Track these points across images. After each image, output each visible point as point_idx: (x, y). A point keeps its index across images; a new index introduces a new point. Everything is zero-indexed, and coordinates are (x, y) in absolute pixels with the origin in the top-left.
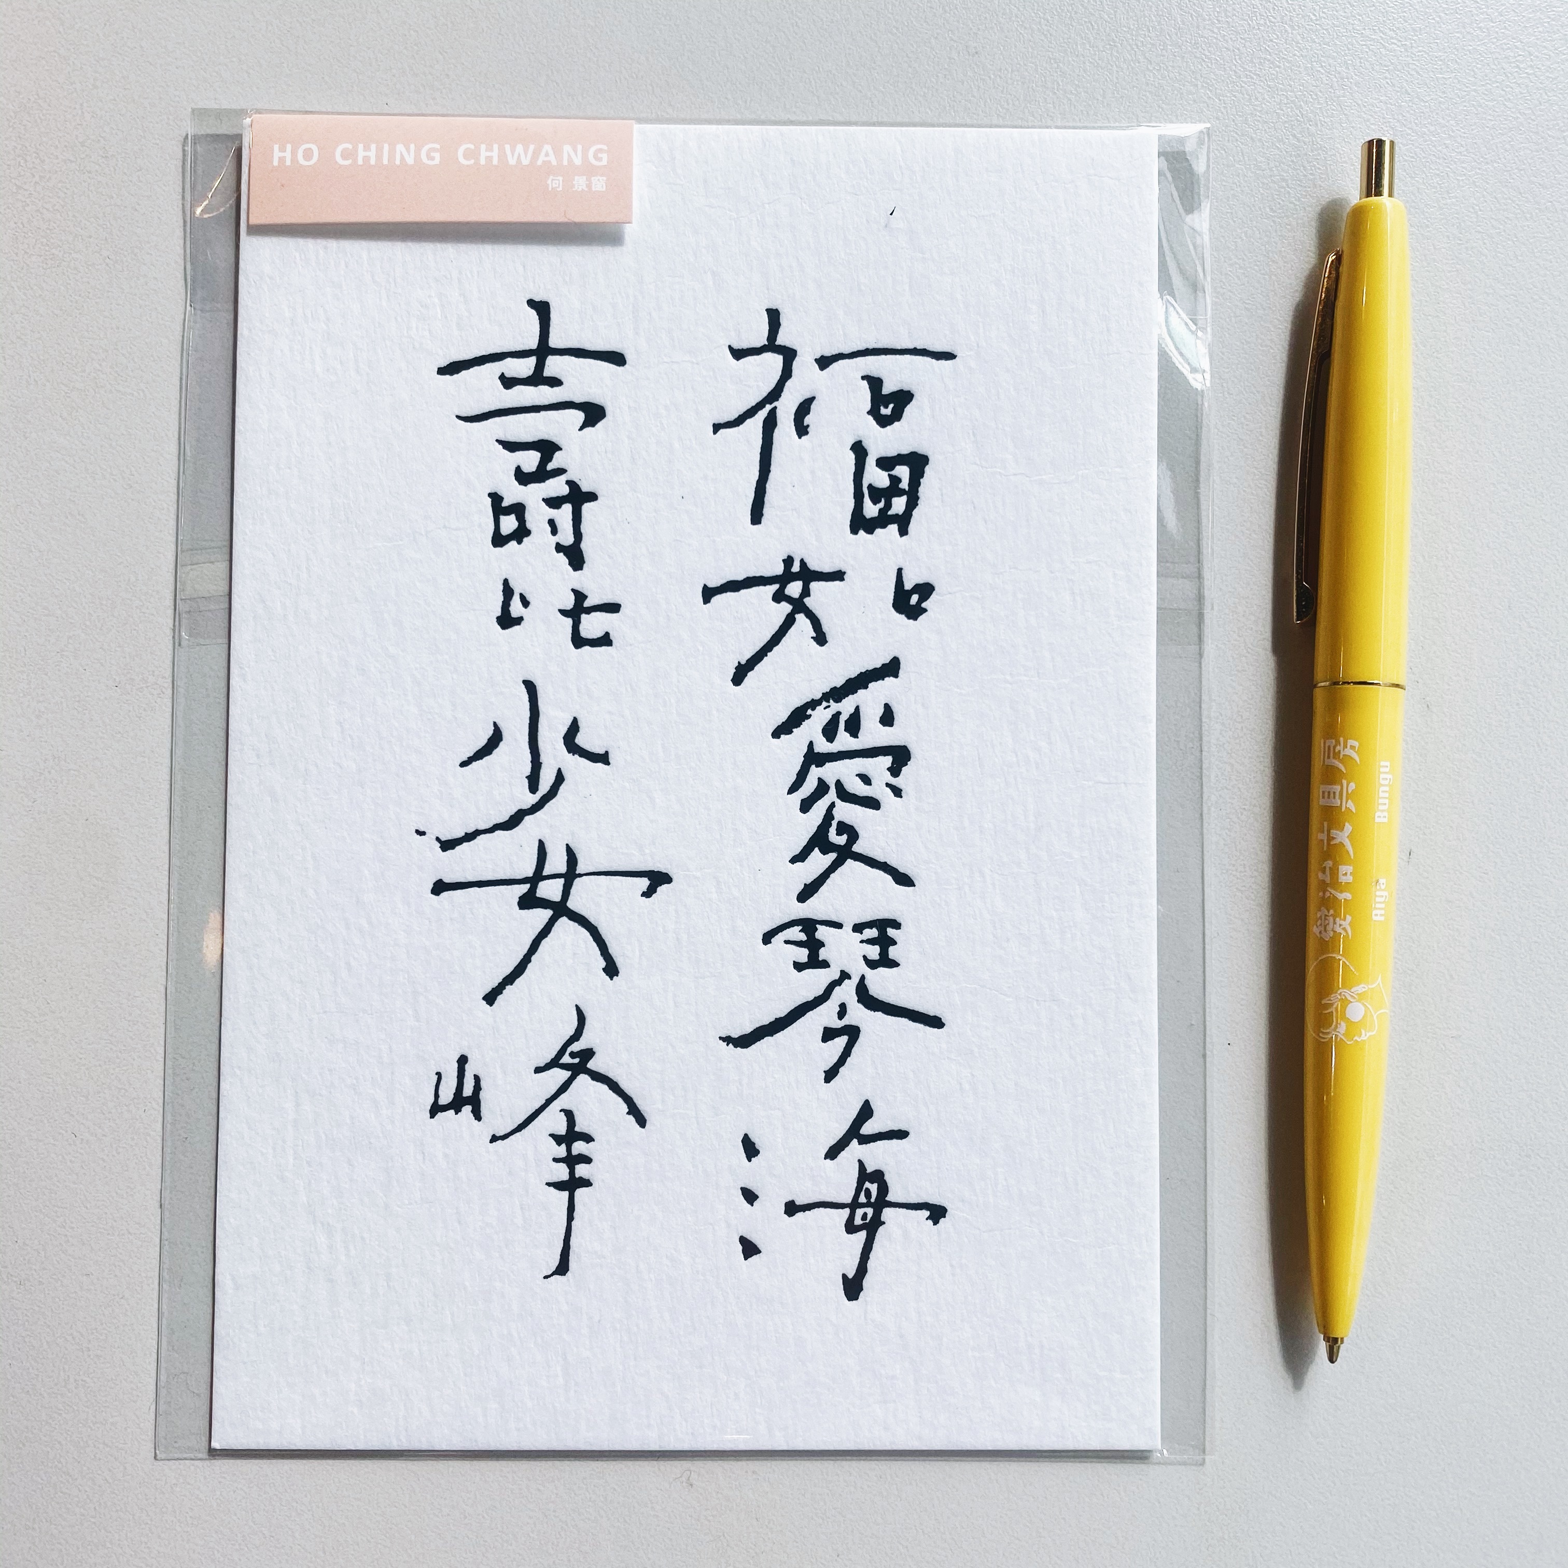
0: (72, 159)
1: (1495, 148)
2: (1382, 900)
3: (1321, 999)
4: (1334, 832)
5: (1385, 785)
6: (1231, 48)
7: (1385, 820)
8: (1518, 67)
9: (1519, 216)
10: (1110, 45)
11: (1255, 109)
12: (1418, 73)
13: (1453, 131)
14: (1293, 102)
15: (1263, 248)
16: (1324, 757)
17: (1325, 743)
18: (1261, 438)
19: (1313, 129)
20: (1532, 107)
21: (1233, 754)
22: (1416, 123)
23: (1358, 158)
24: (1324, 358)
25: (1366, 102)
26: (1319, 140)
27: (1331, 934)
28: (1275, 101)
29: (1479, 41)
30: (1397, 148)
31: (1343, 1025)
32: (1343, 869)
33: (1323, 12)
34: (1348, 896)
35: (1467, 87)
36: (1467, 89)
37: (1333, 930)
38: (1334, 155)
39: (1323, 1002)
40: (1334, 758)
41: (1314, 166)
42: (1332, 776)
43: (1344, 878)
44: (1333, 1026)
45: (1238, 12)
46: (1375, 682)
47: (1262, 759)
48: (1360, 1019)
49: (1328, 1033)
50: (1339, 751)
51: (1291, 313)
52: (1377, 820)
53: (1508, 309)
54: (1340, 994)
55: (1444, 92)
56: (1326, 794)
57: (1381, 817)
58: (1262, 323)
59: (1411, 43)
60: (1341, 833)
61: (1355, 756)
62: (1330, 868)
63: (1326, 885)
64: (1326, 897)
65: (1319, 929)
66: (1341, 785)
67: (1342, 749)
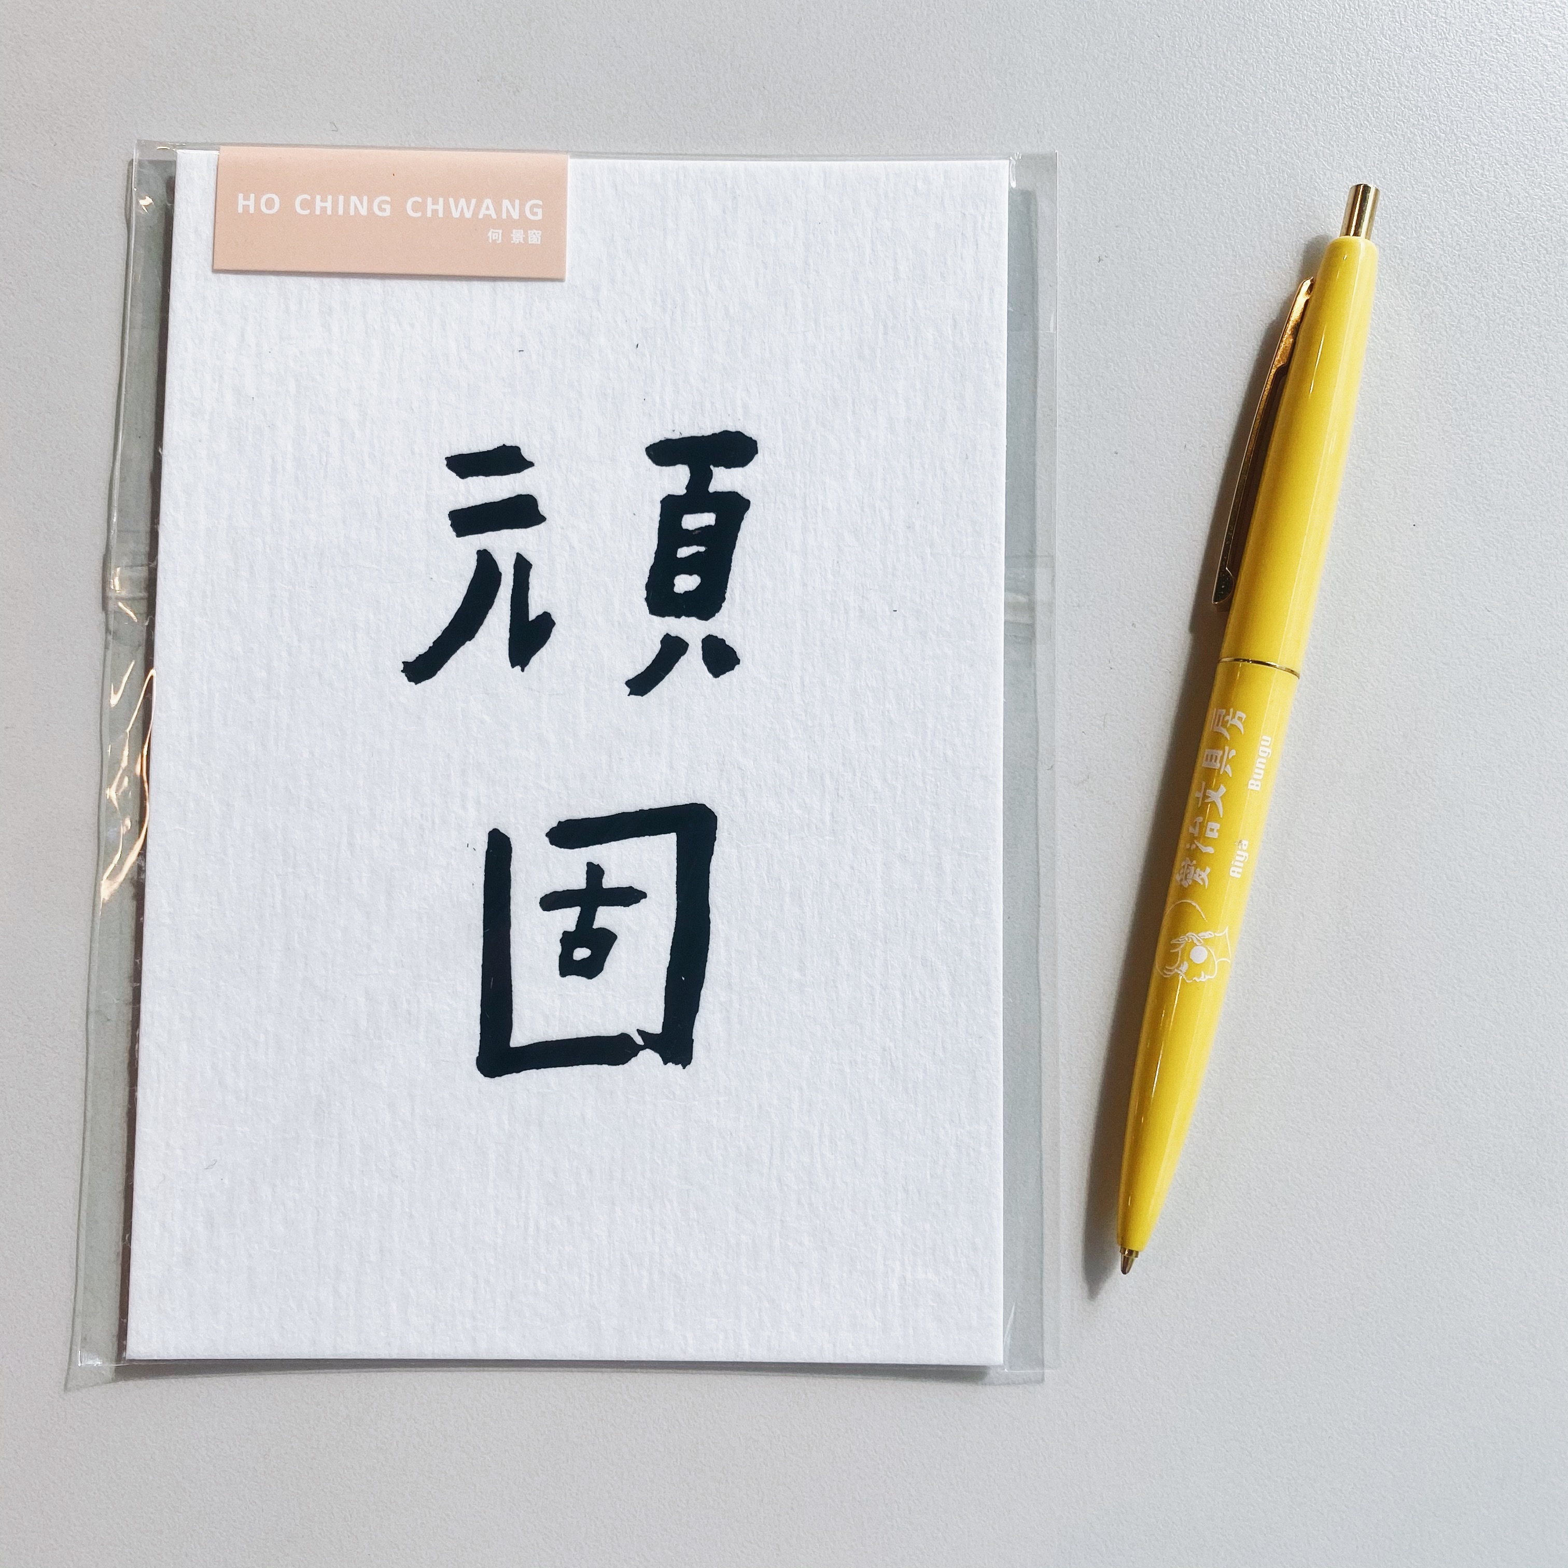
2: (1242, 859)
3: (1171, 939)
4: (1211, 793)
5: (1263, 758)
7: (1258, 789)
16: (1214, 723)
17: (1217, 712)
24: (1283, 372)
27: (1191, 882)
30: (1381, 198)
31: (1186, 965)
32: (1211, 825)
34: (1210, 850)
37: (1192, 879)
40: (1222, 726)
42: (1217, 741)
43: (1211, 833)
44: (1177, 965)
46: (1272, 663)
49: (1170, 971)
50: (1228, 720)
52: (1250, 787)
56: (1209, 758)
57: (1254, 784)
60: (1213, 792)
61: (1240, 726)
62: (1200, 823)
63: (1196, 838)
64: (1192, 849)
65: (1181, 877)
66: (1224, 750)
67: (1230, 719)
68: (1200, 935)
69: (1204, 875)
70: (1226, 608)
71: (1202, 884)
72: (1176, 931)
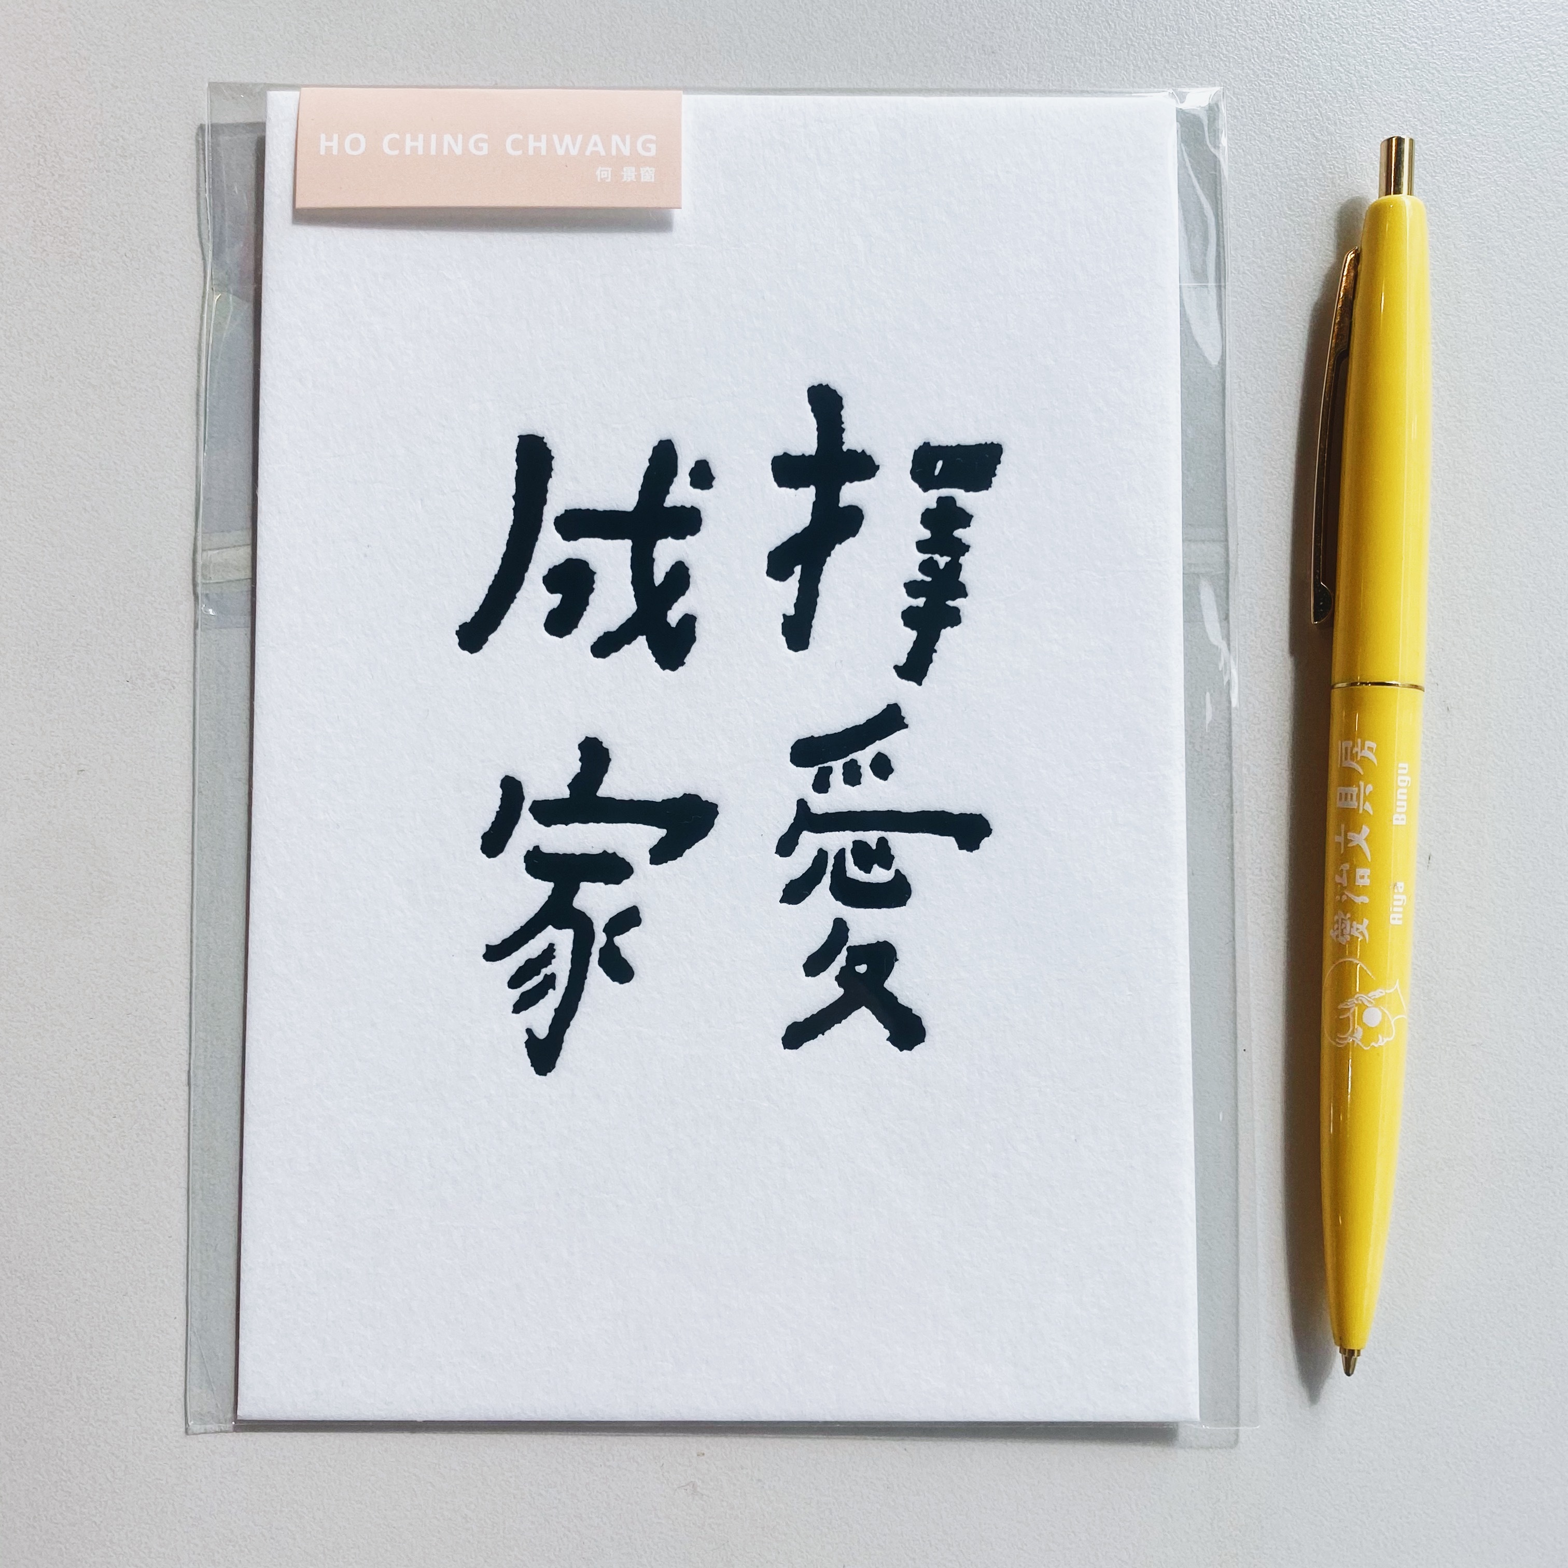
0: (92, 158)
1: (1516, 147)
2: (1400, 903)
3: (1338, 1004)
4: (1351, 835)
5: (1403, 788)
6: (1250, 47)
7: (1404, 823)
8: (1540, 65)
9: (1541, 215)
10: (1127, 43)
11: (1273, 108)
12: (1438, 71)
13: (1474, 130)
14: (1312, 101)
15: (1281, 247)
16: (1342, 759)
17: (1342, 744)
18: (1278, 438)
19: (1332, 128)
20: (1554, 105)
21: (1250, 757)
22: (1436, 122)
23: (1377, 157)
24: (1342, 356)
25: (1386, 101)
26: (1338, 138)
27: (1348, 938)
28: (1294, 100)
29: (1501, 39)
30: (1416, 147)
31: (1360, 1029)
32: (1360, 872)
33: (1343, 12)
34: (1365, 899)
35: (1488, 86)
36: (1488, 88)
37: (1350, 934)
38: (1354, 154)
39: (1340, 1007)
40: (1351, 760)
41: (1333, 165)
42: (1349, 777)
43: (1362, 881)
44: (1350, 1031)
45: (1257, 11)
46: (1393, 682)
47: (1278, 762)
49: (1346, 1039)
50: (1357, 753)
51: (1309, 313)
52: (1395, 822)
53: (1529, 308)
55: (1465, 92)
56: (1343, 799)
57: (1399, 819)
58: (1280, 322)
59: (1432, 42)
60: (1357, 836)
61: (1372, 756)
62: (1346, 871)
63: (1343, 888)
64: (1343, 900)
65: (1336, 933)
66: (1359, 786)
67: (1359, 751)
68: (1369, 995)
69: (1362, 928)
70: (1328, 625)
71: (1361, 938)
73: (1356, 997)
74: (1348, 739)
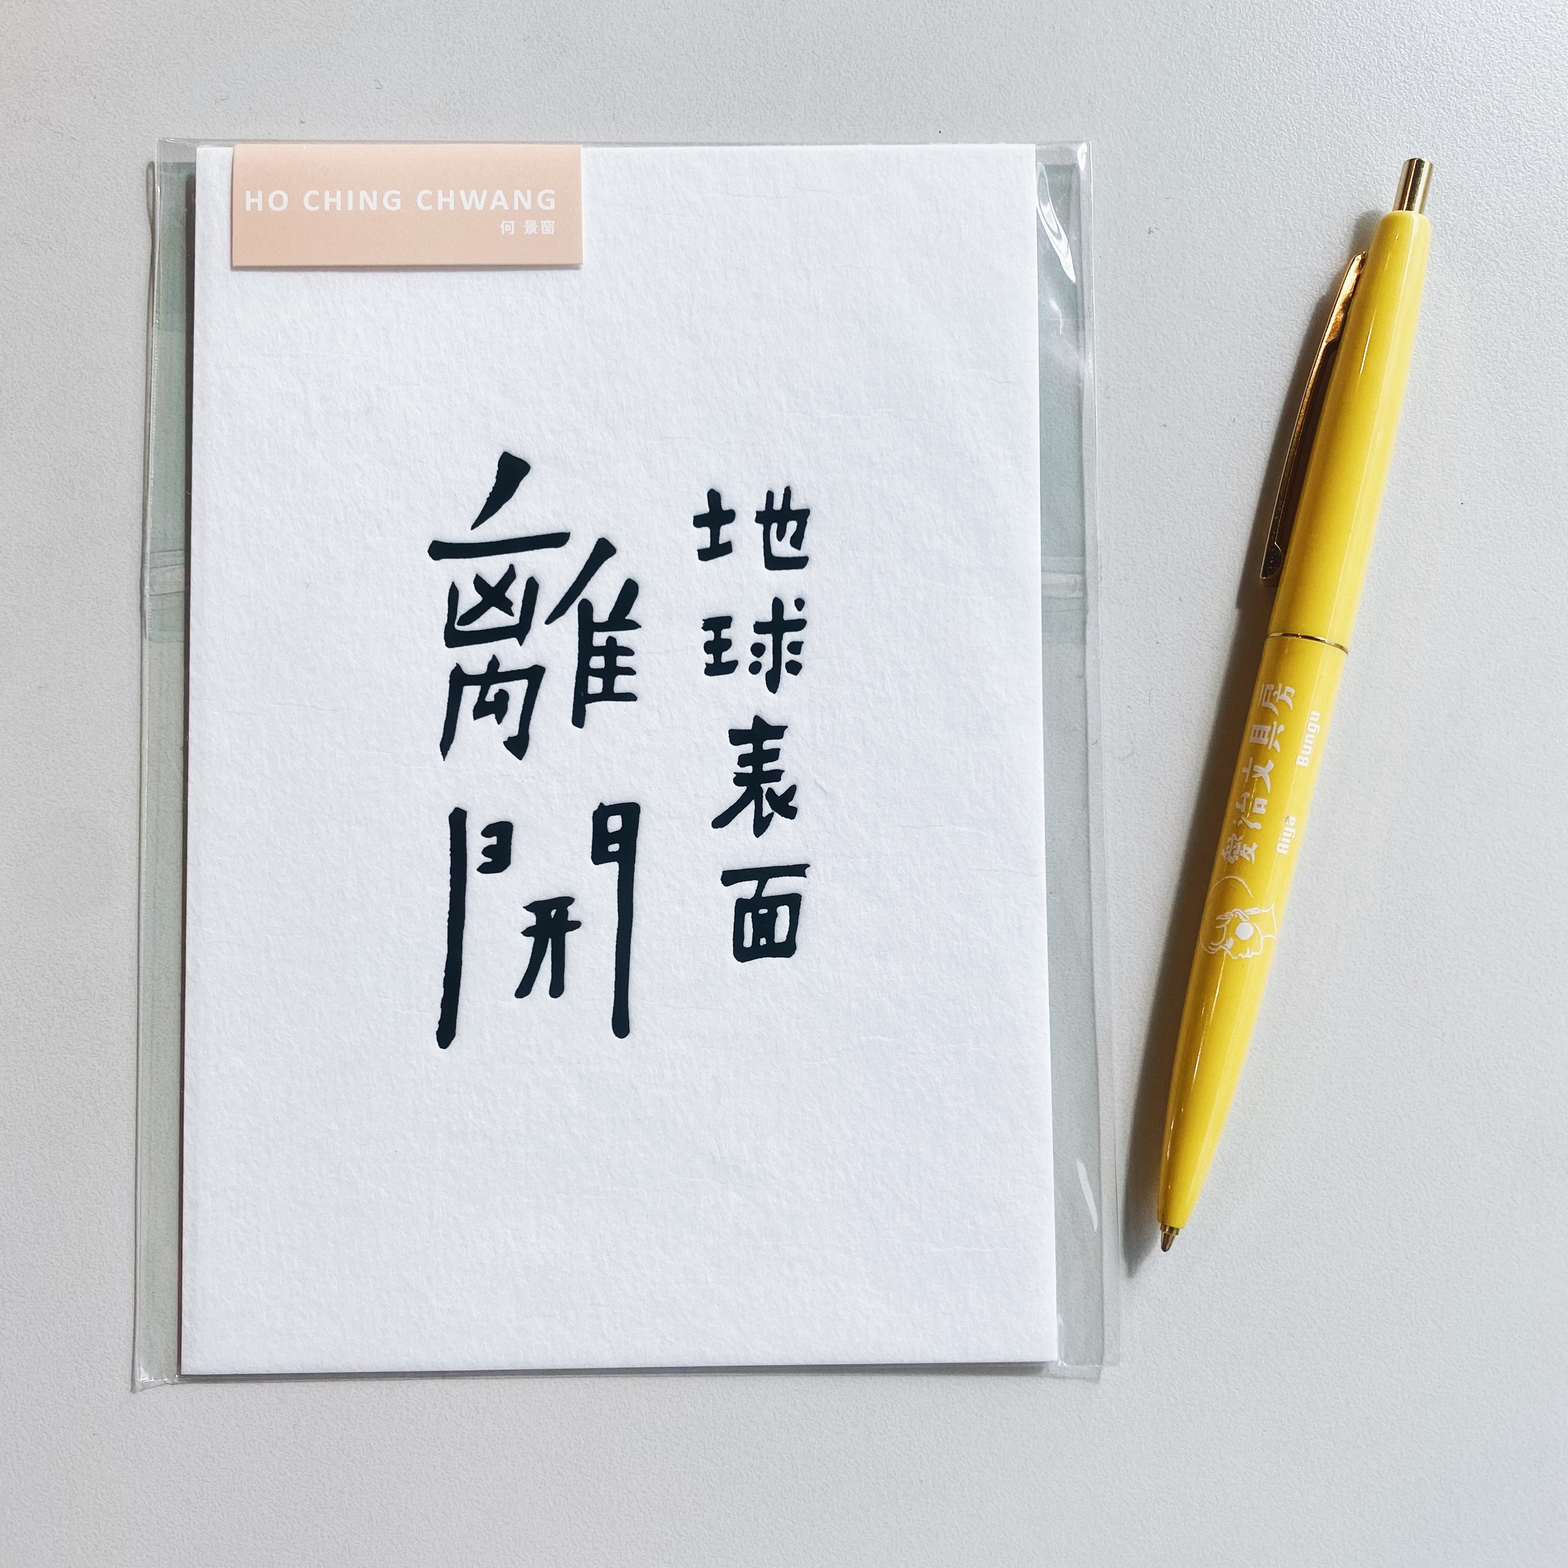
2: (1289, 835)
4: (1258, 768)
5: (1312, 733)
7: (1306, 765)
16: (1263, 696)
17: (1264, 687)
23: (1397, 177)
27: (1237, 858)
30: (1435, 173)
32: (1259, 800)
34: (1257, 825)
37: (1239, 855)
39: (1218, 918)
40: (1270, 701)
42: (1266, 716)
43: (1258, 809)
46: (1321, 639)
48: (1247, 939)
50: (1277, 695)
52: (1298, 763)
54: (1234, 913)
56: (1257, 735)
57: (1302, 761)
60: (1262, 769)
61: (1289, 701)
62: (1247, 799)
63: (1243, 814)
64: (1239, 825)
65: (1226, 853)
66: (1273, 726)
67: (1279, 695)
68: (1245, 911)
69: (1251, 851)
70: (1273, 582)
71: (1248, 859)
72: (1222, 906)
73: (1233, 911)
74: (1270, 683)
